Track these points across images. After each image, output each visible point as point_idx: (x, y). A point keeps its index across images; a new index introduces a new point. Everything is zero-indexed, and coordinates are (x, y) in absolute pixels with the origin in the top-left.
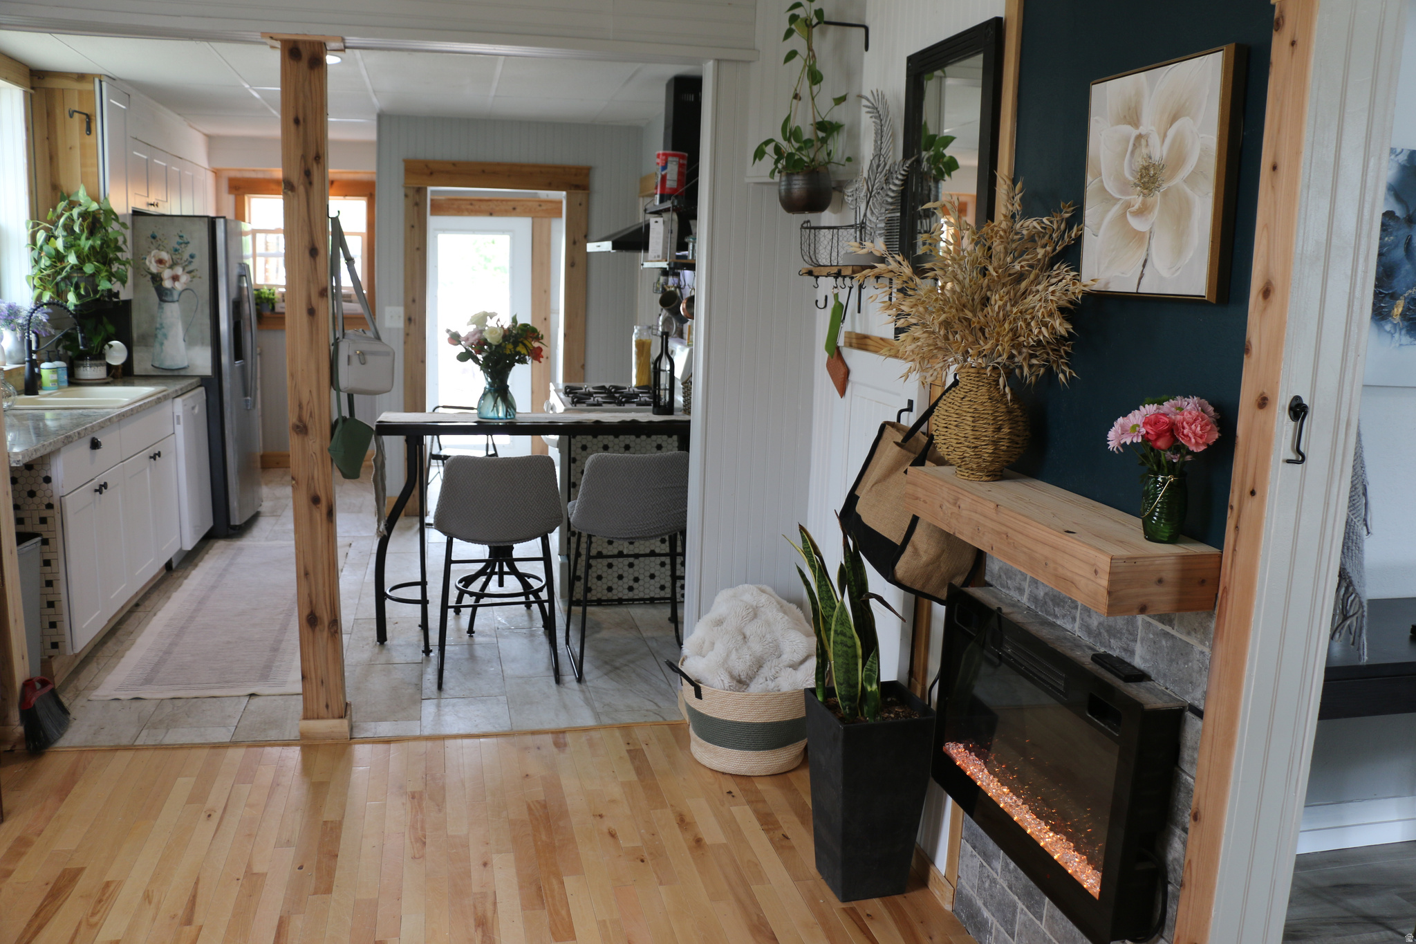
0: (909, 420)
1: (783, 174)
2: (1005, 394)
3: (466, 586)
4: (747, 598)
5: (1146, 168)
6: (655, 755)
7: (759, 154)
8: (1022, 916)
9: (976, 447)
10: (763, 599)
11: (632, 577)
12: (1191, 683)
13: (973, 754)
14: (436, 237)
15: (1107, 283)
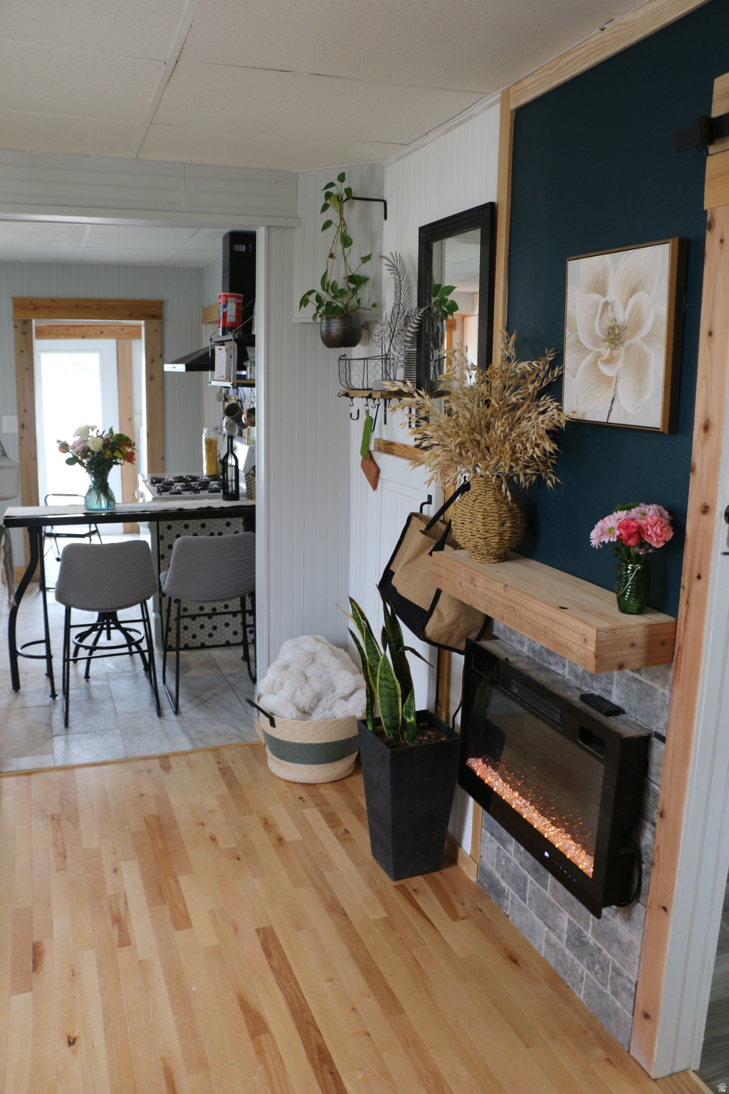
0: (430, 511)
1: (324, 317)
2: (506, 496)
3: (81, 641)
4: (306, 646)
5: (613, 328)
6: (240, 771)
7: (304, 302)
8: (532, 886)
9: (486, 538)
10: (319, 646)
11: (211, 626)
12: (656, 716)
13: (489, 767)
14: (40, 356)
15: (584, 414)
